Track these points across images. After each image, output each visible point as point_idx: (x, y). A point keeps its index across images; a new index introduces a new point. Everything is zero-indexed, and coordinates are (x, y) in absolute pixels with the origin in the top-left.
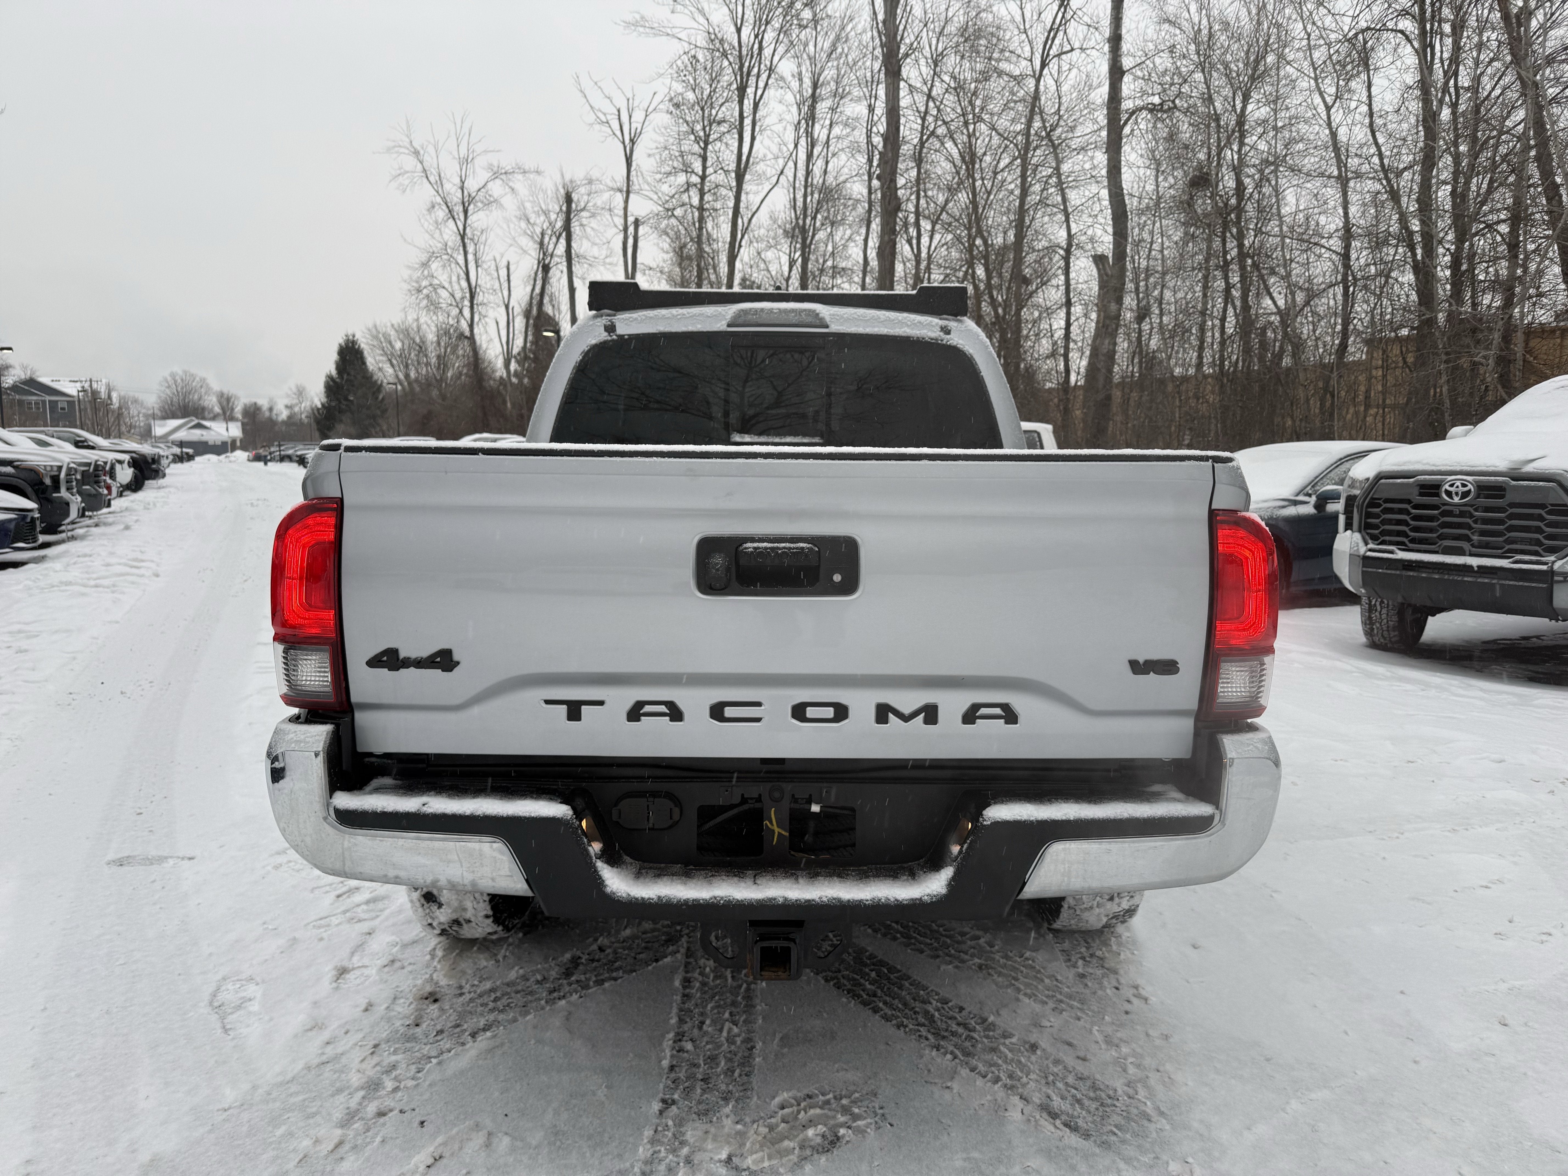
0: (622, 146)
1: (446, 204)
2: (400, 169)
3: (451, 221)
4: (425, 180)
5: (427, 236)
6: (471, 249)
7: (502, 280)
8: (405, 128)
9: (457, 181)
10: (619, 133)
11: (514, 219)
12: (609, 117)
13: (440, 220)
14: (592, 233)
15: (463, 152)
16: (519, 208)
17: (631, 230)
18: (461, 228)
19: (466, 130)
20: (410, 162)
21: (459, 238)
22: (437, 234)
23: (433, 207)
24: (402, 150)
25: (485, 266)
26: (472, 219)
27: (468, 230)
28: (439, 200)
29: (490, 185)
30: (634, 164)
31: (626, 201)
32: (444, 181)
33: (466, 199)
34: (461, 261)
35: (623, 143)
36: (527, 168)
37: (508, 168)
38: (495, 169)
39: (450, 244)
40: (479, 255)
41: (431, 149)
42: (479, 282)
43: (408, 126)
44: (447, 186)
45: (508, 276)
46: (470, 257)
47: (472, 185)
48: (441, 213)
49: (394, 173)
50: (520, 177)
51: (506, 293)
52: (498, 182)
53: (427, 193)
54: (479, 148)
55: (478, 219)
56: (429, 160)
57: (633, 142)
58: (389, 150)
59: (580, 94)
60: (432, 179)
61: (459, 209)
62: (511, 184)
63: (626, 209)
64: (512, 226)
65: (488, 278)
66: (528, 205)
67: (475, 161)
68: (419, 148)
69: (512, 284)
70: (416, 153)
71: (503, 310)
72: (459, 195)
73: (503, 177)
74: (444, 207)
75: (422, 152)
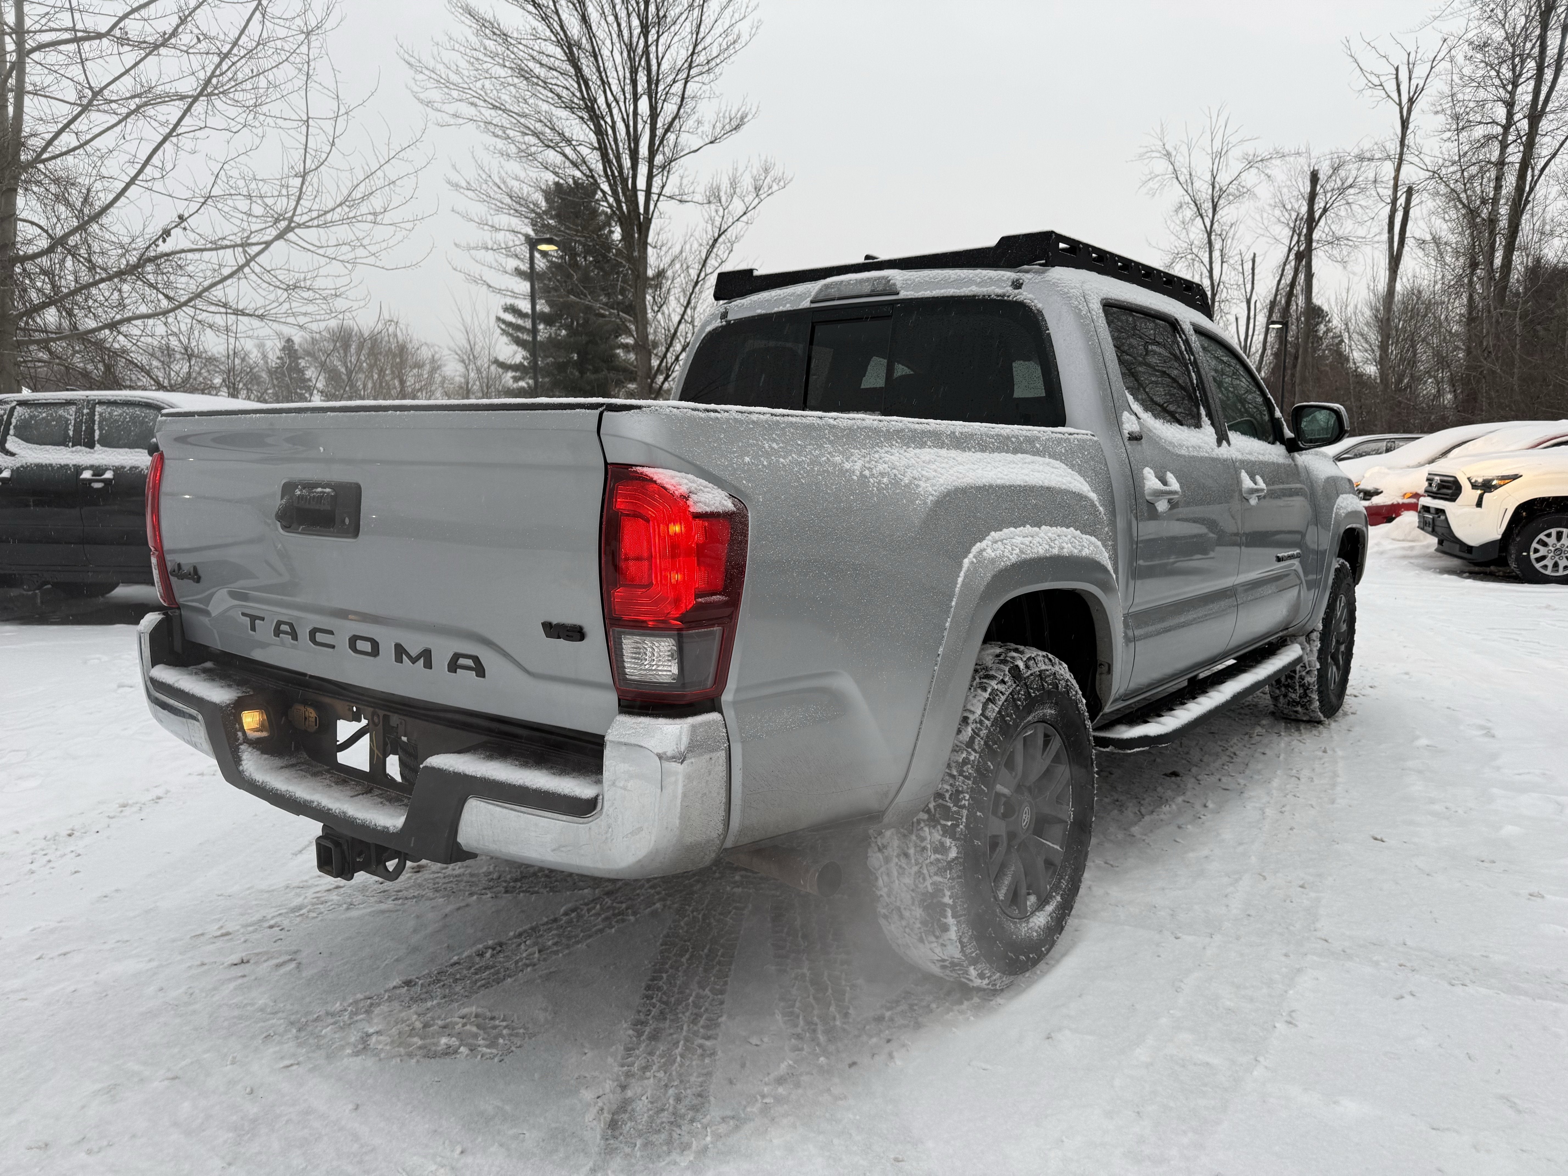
0: (1398, 108)
1: (1195, 202)
2: (1150, 174)
3: (1199, 219)
4: (1175, 180)
5: (1173, 238)
6: (1217, 245)
7: (1246, 274)
8: (1159, 132)
9: (1208, 177)
10: (1395, 95)
11: (1267, 208)
12: (1383, 79)
13: (1187, 219)
14: (1360, 211)
15: (1217, 145)
16: (1275, 196)
17: (1402, 201)
18: (1208, 225)
19: (1222, 122)
20: (1162, 166)
21: (1206, 235)
22: (1183, 235)
23: (1181, 207)
24: (1155, 154)
25: (1232, 261)
26: (1220, 213)
27: (1216, 226)
28: (1187, 199)
29: (1243, 175)
30: (1411, 126)
31: (1398, 170)
32: (1195, 179)
33: (1216, 195)
34: (1206, 260)
35: (1400, 104)
36: (1286, 151)
37: (1266, 155)
38: (1250, 158)
39: (1196, 242)
40: (1226, 251)
41: (1184, 149)
42: (1223, 278)
43: (1162, 130)
44: (1197, 185)
45: (1253, 269)
46: (1216, 254)
47: (1223, 179)
48: (1189, 212)
49: (1144, 178)
50: (1278, 162)
51: (1249, 287)
52: (1253, 171)
53: (1176, 193)
54: (1233, 140)
55: (1226, 214)
56: (1181, 160)
57: (1411, 101)
58: (1141, 156)
59: (1351, 59)
60: (1182, 179)
61: (1208, 205)
62: (1268, 171)
63: (1396, 179)
64: (1265, 215)
65: (1233, 273)
66: (1285, 190)
67: (1229, 153)
68: (1171, 150)
69: (1256, 278)
70: (1168, 154)
71: (1244, 305)
72: (1210, 191)
73: (1259, 165)
74: (1192, 206)
75: (1174, 153)
